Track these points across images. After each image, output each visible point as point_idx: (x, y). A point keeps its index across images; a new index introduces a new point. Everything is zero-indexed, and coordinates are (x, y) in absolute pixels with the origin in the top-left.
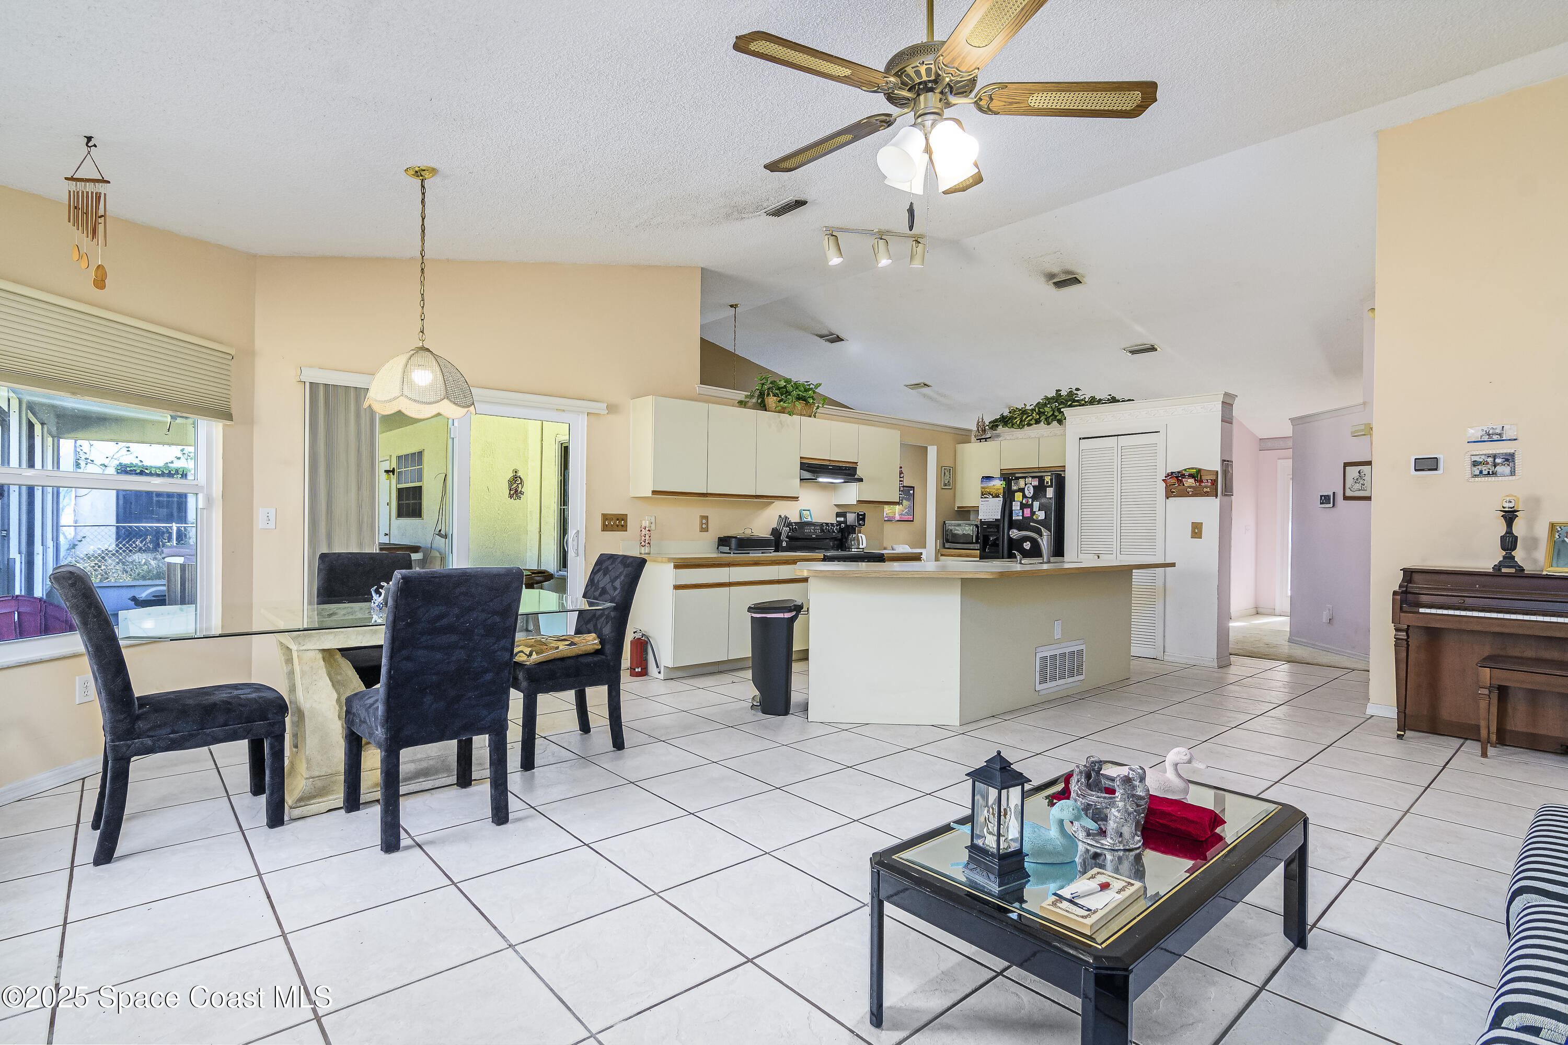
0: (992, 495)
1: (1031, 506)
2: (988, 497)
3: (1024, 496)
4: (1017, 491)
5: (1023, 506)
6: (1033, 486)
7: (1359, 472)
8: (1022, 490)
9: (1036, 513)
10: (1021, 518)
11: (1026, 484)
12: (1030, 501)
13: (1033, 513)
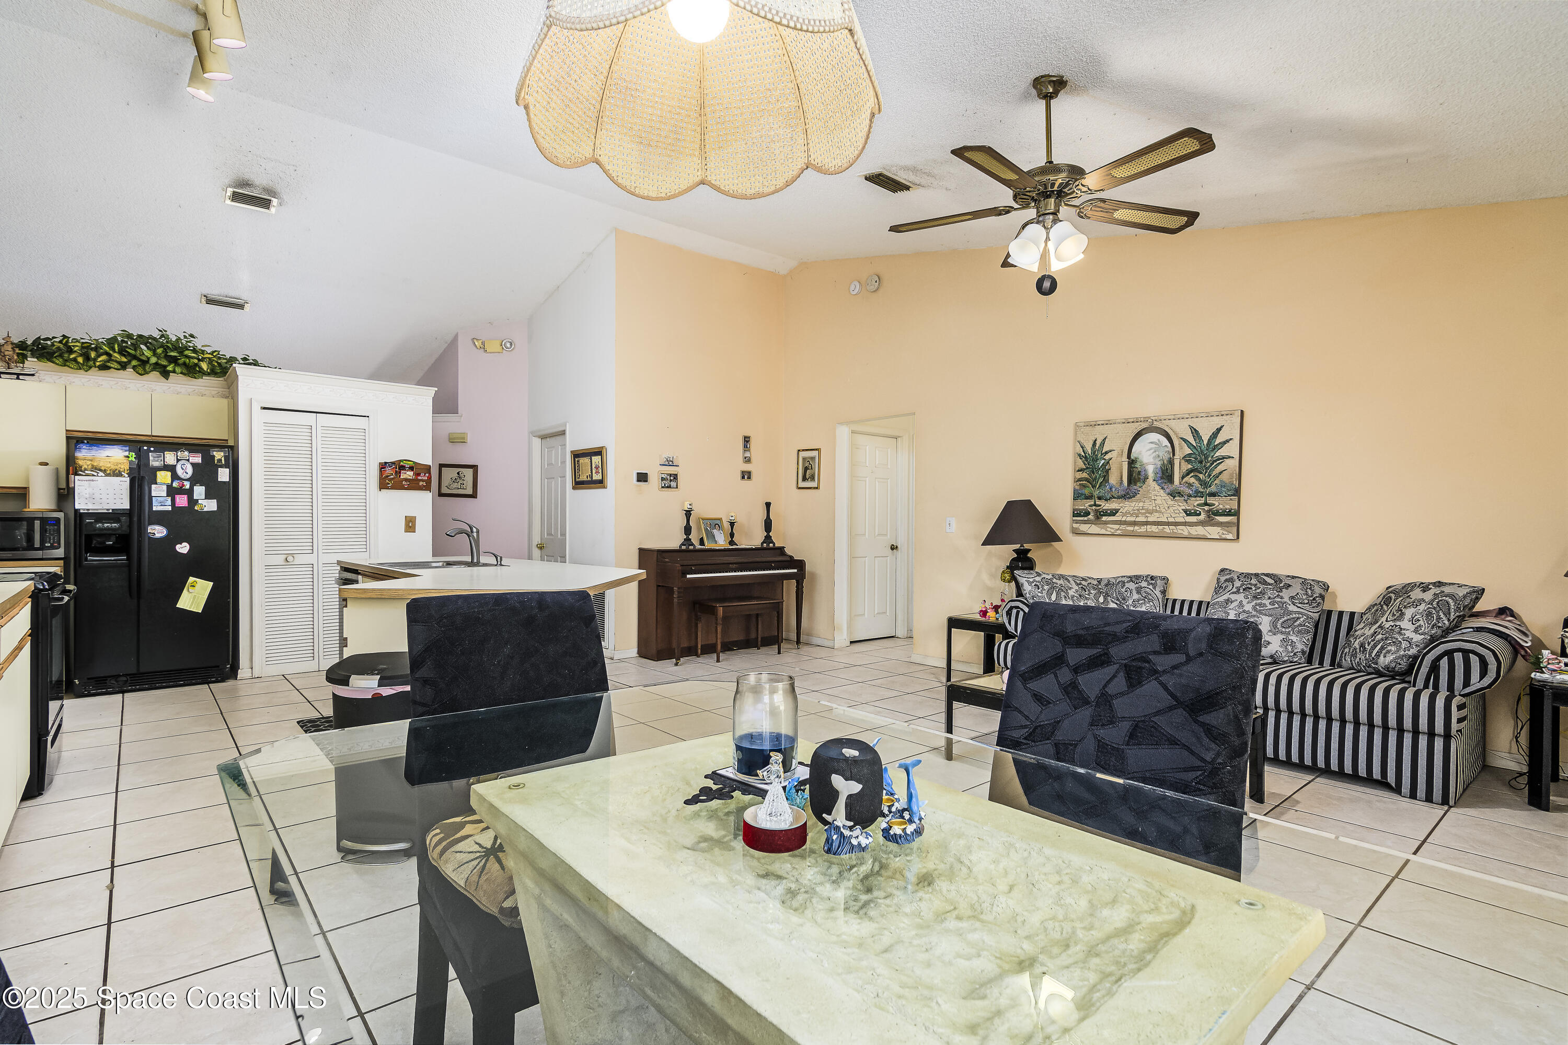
0: (105, 471)
1: (190, 493)
2: (95, 474)
3: (175, 477)
4: (160, 469)
5: (172, 492)
6: (192, 464)
7: (458, 473)
8: (172, 469)
9: (200, 502)
10: (170, 508)
11: (178, 460)
12: (187, 485)
13: (193, 502)
